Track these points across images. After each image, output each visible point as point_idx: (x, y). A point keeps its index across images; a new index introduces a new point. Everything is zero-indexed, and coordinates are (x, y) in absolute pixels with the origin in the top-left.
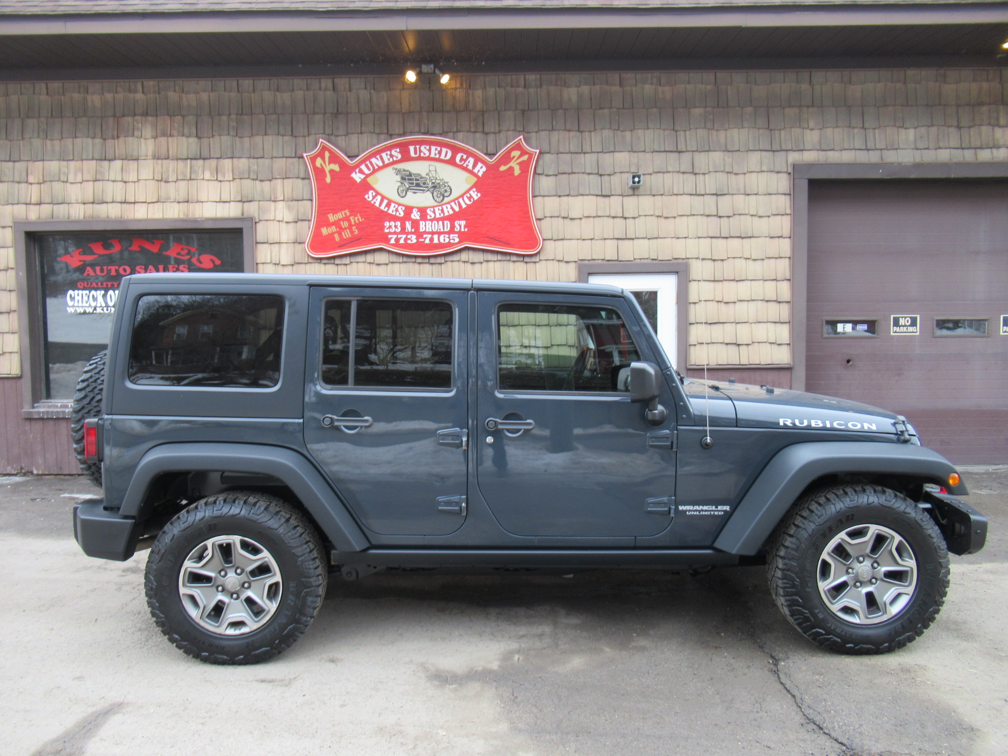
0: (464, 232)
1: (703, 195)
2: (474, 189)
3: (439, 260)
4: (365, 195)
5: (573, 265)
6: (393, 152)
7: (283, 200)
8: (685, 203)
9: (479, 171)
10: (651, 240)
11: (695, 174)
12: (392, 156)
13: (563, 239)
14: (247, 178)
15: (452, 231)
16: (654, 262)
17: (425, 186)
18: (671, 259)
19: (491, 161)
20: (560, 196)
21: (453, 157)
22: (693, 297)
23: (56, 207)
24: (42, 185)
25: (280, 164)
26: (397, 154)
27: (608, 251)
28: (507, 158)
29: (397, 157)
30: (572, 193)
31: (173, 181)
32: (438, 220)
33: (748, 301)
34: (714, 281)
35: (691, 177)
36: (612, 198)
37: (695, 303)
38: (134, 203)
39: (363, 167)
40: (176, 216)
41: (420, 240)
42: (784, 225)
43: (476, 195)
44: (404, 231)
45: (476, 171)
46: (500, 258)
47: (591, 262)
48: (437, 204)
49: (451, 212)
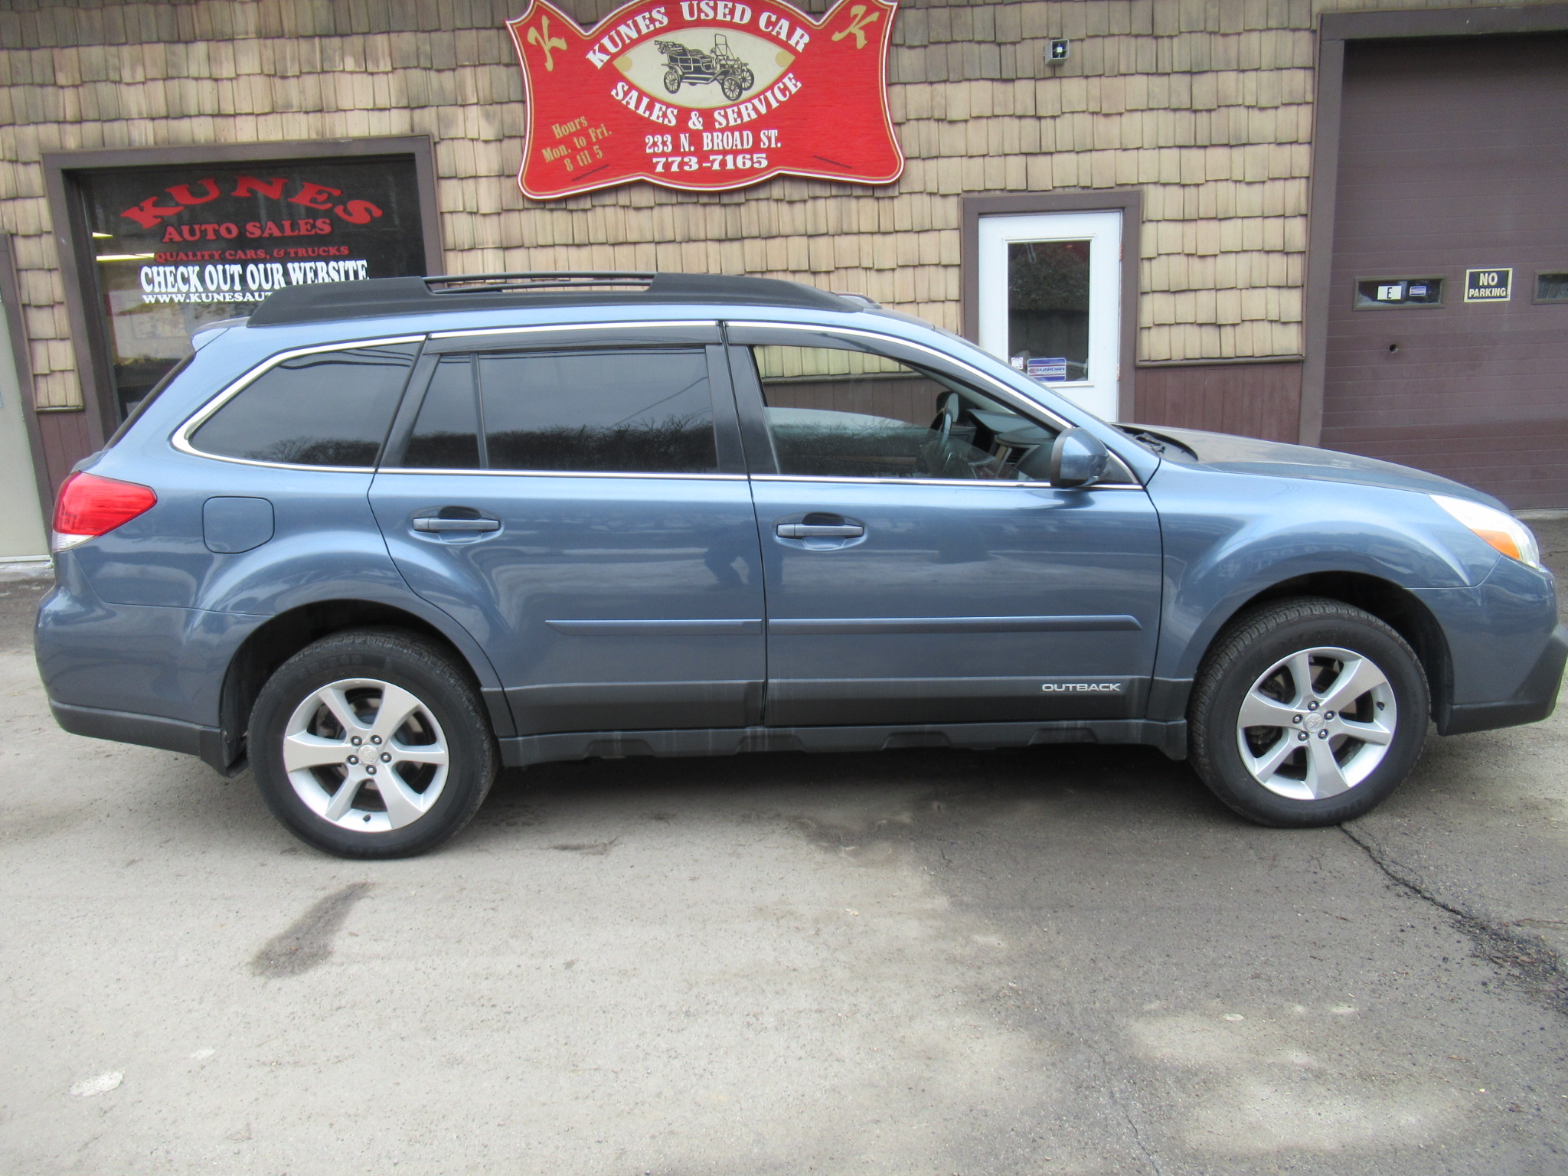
0: (776, 150)
1: (1169, 74)
2: (791, 75)
3: (737, 199)
4: (612, 90)
5: (953, 201)
6: (655, 14)
7: (477, 104)
8: (1137, 88)
9: (798, 43)
10: (1081, 155)
11: (1157, 38)
12: (652, 20)
13: (937, 157)
14: (415, 67)
15: (756, 148)
16: (1086, 191)
17: (710, 71)
18: (1113, 185)
19: (818, 23)
20: (931, 83)
21: (755, 20)
22: (1148, 249)
23: (107, 126)
24: (80, 89)
25: (468, 40)
26: (660, 16)
27: (1011, 175)
28: (843, 19)
29: (661, 23)
30: (952, 77)
31: (294, 76)
32: (732, 129)
33: (1237, 252)
34: (1183, 221)
35: (1150, 43)
36: (1017, 83)
37: (1150, 259)
38: (234, 116)
39: (606, 41)
40: (304, 136)
41: (704, 165)
42: (1301, 120)
43: (793, 86)
44: (676, 150)
45: (792, 42)
46: (834, 191)
47: (983, 195)
48: (730, 103)
49: (754, 116)
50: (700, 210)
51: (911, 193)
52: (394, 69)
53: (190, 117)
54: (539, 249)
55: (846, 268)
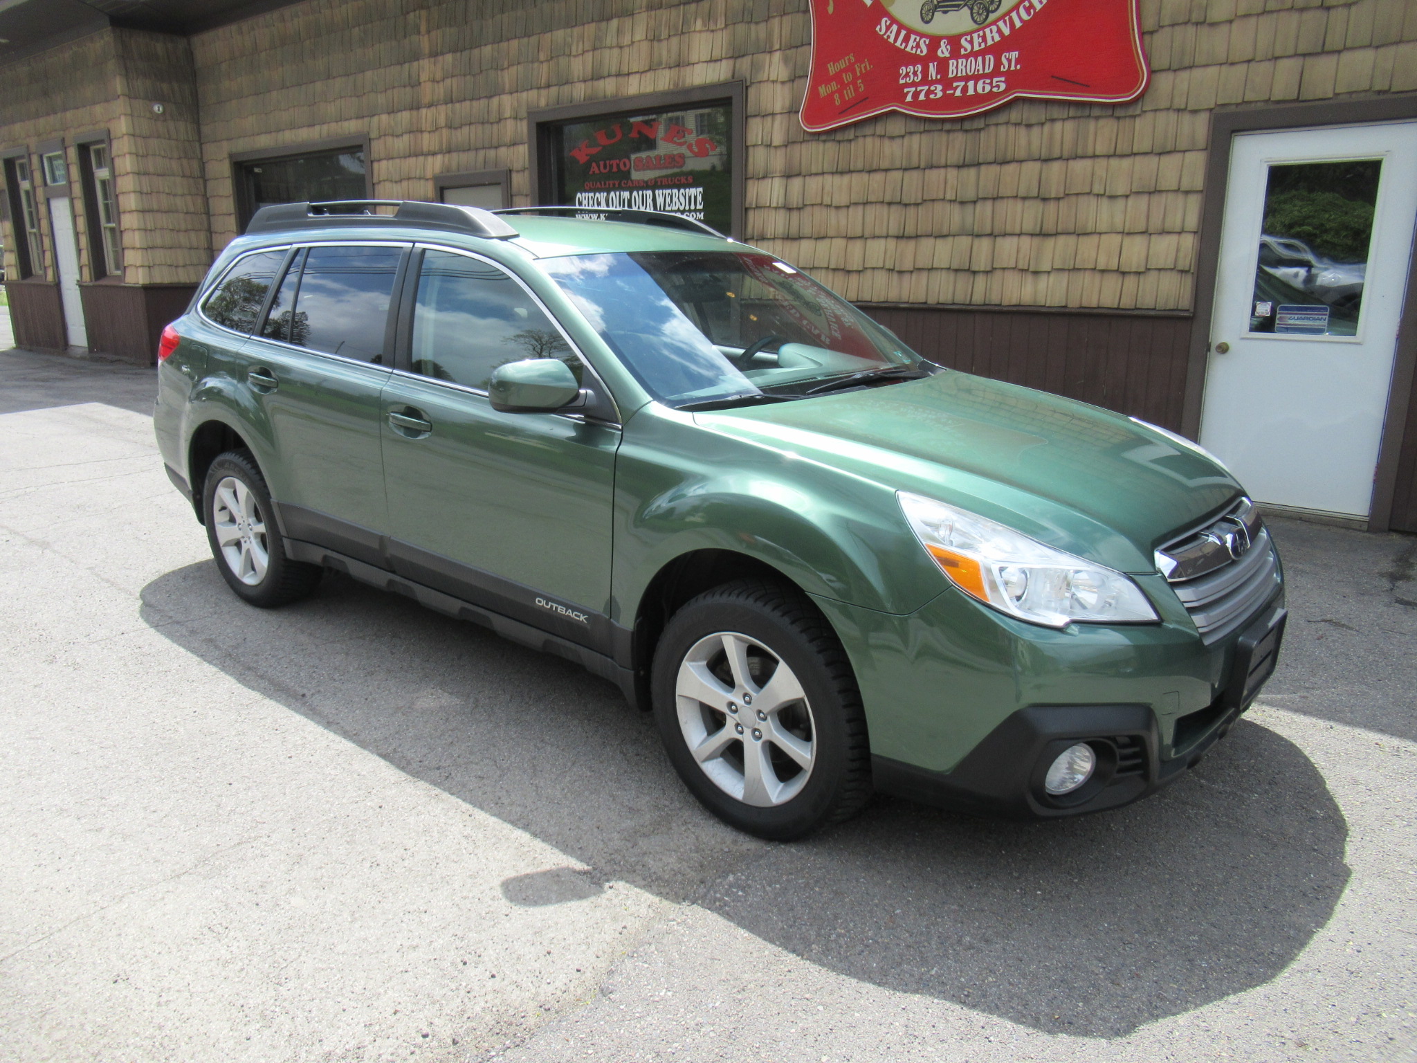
0: (1015, 72)
3: (977, 124)
4: (876, 26)
5: (1203, 117)
7: (779, 50)
10: (1382, 50)
13: (1191, 67)
14: (741, 22)
15: (996, 72)
16: (1382, 97)
23: (561, 88)
24: (550, 62)
27: (1280, 82)
31: (665, 39)
32: (975, 54)
38: (628, 74)
40: (667, 87)
41: (948, 92)
44: (925, 80)
46: (1072, 112)
47: (1240, 109)
48: (975, 27)
49: (997, 38)
50: (944, 137)
51: (1156, 111)
52: (726, 26)
53: (604, 78)
55: (1077, 194)
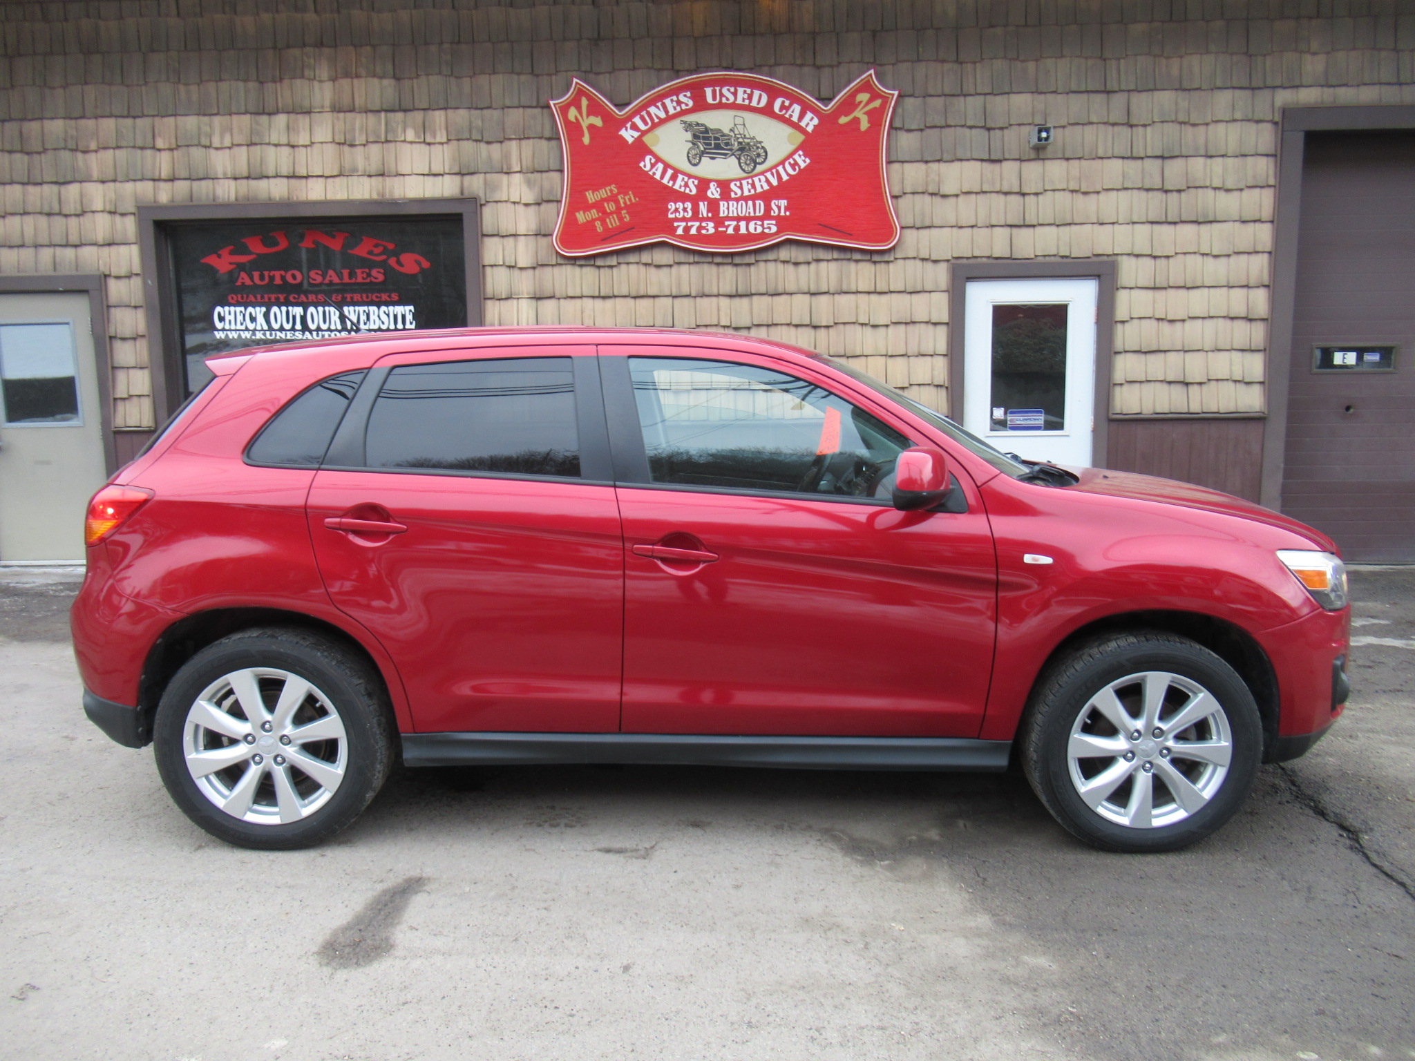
0: (785, 217)
1: (1142, 158)
2: (801, 153)
3: (747, 259)
4: (640, 162)
5: (944, 266)
6: (682, 98)
7: (520, 172)
8: (1114, 170)
9: (808, 124)
10: (1061, 228)
11: (1132, 126)
12: (679, 103)
13: (929, 227)
14: (468, 139)
15: (767, 216)
16: (1065, 260)
17: (729, 147)
18: (1090, 255)
19: (828, 108)
20: (927, 162)
21: (770, 104)
22: (1121, 312)
23: (195, 184)
24: (175, 152)
25: (515, 117)
26: (686, 100)
27: (997, 244)
28: (849, 105)
29: (687, 105)
30: (945, 157)
31: (361, 145)
32: (746, 199)
33: (1203, 318)
34: (1155, 288)
35: (1126, 131)
36: (1005, 164)
37: (1123, 322)
38: (306, 177)
39: (637, 120)
40: (367, 196)
41: (720, 229)
42: (1263, 201)
43: (802, 161)
44: (696, 216)
45: (803, 124)
46: (836, 255)
47: (971, 261)
48: (745, 175)
49: (766, 187)
50: (714, 268)
51: (904, 259)
52: (449, 140)
53: (268, 177)
54: (569, 300)
55: (844, 323)
